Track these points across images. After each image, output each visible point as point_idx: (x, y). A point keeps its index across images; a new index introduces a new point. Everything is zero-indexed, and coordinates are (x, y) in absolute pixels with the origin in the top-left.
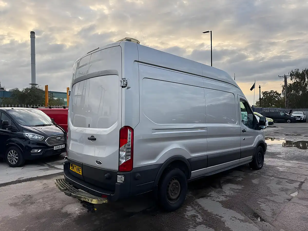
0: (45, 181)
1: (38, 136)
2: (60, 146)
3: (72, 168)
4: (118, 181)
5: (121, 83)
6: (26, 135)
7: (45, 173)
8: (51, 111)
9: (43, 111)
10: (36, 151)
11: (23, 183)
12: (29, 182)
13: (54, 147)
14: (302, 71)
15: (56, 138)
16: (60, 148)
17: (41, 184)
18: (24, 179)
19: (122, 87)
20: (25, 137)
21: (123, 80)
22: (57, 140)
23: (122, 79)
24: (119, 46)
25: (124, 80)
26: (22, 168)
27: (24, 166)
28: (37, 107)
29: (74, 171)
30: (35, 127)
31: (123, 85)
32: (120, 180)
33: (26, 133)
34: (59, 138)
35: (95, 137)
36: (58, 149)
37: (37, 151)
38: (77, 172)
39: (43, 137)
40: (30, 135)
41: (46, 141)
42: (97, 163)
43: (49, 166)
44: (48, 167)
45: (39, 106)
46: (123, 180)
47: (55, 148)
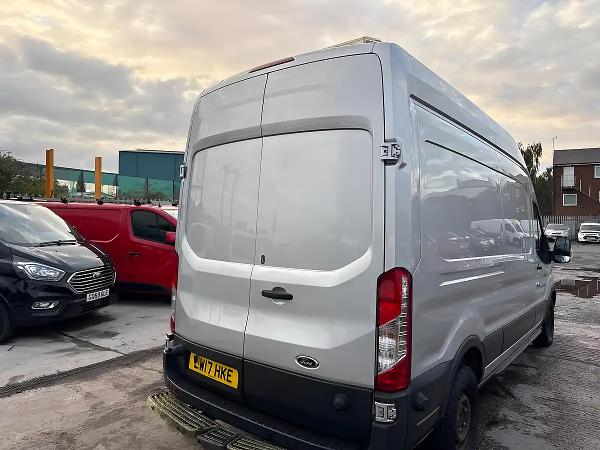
0: (86, 386)
1: (48, 269)
2: (100, 292)
3: (199, 366)
4: (378, 419)
5: (385, 151)
6: (19, 267)
7: (77, 362)
8: (66, 208)
9: (51, 208)
10: (44, 305)
11: (30, 395)
12: (44, 389)
13: (88, 295)
14: (528, 148)
15: (92, 275)
16: (100, 297)
17: (79, 396)
18: (25, 379)
19: (386, 162)
20: (17, 271)
21: (392, 145)
22: (93, 278)
23: (385, 142)
24: (371, 53)
25: (394, 145)
26: (7, 347)
27: (12, 342)
28: (29, 198)
29: (206, 374)
30: (39, 247)
31: (390, 157)
32: (385, 415)
33: (19, 263)
34: (98, 274)
35: (288, 292)
36: (94, 299)
37: (48, 306)
38: (216, 379)
39: (60, 272)
40: (30, 268)
41: (68, 281)
42: (303, 364)
43: (75, 340)
44: (73, 345)
45: (36, 196)
46: (395, 416)
47: (90, 298)
